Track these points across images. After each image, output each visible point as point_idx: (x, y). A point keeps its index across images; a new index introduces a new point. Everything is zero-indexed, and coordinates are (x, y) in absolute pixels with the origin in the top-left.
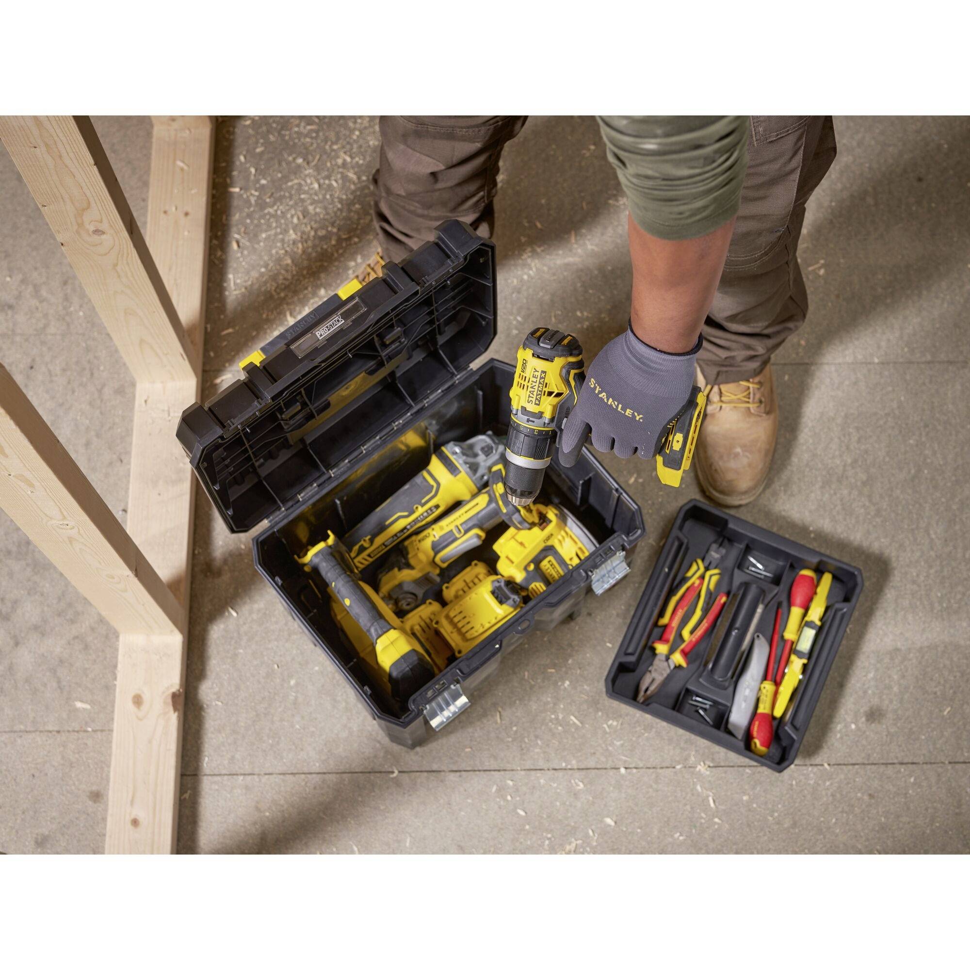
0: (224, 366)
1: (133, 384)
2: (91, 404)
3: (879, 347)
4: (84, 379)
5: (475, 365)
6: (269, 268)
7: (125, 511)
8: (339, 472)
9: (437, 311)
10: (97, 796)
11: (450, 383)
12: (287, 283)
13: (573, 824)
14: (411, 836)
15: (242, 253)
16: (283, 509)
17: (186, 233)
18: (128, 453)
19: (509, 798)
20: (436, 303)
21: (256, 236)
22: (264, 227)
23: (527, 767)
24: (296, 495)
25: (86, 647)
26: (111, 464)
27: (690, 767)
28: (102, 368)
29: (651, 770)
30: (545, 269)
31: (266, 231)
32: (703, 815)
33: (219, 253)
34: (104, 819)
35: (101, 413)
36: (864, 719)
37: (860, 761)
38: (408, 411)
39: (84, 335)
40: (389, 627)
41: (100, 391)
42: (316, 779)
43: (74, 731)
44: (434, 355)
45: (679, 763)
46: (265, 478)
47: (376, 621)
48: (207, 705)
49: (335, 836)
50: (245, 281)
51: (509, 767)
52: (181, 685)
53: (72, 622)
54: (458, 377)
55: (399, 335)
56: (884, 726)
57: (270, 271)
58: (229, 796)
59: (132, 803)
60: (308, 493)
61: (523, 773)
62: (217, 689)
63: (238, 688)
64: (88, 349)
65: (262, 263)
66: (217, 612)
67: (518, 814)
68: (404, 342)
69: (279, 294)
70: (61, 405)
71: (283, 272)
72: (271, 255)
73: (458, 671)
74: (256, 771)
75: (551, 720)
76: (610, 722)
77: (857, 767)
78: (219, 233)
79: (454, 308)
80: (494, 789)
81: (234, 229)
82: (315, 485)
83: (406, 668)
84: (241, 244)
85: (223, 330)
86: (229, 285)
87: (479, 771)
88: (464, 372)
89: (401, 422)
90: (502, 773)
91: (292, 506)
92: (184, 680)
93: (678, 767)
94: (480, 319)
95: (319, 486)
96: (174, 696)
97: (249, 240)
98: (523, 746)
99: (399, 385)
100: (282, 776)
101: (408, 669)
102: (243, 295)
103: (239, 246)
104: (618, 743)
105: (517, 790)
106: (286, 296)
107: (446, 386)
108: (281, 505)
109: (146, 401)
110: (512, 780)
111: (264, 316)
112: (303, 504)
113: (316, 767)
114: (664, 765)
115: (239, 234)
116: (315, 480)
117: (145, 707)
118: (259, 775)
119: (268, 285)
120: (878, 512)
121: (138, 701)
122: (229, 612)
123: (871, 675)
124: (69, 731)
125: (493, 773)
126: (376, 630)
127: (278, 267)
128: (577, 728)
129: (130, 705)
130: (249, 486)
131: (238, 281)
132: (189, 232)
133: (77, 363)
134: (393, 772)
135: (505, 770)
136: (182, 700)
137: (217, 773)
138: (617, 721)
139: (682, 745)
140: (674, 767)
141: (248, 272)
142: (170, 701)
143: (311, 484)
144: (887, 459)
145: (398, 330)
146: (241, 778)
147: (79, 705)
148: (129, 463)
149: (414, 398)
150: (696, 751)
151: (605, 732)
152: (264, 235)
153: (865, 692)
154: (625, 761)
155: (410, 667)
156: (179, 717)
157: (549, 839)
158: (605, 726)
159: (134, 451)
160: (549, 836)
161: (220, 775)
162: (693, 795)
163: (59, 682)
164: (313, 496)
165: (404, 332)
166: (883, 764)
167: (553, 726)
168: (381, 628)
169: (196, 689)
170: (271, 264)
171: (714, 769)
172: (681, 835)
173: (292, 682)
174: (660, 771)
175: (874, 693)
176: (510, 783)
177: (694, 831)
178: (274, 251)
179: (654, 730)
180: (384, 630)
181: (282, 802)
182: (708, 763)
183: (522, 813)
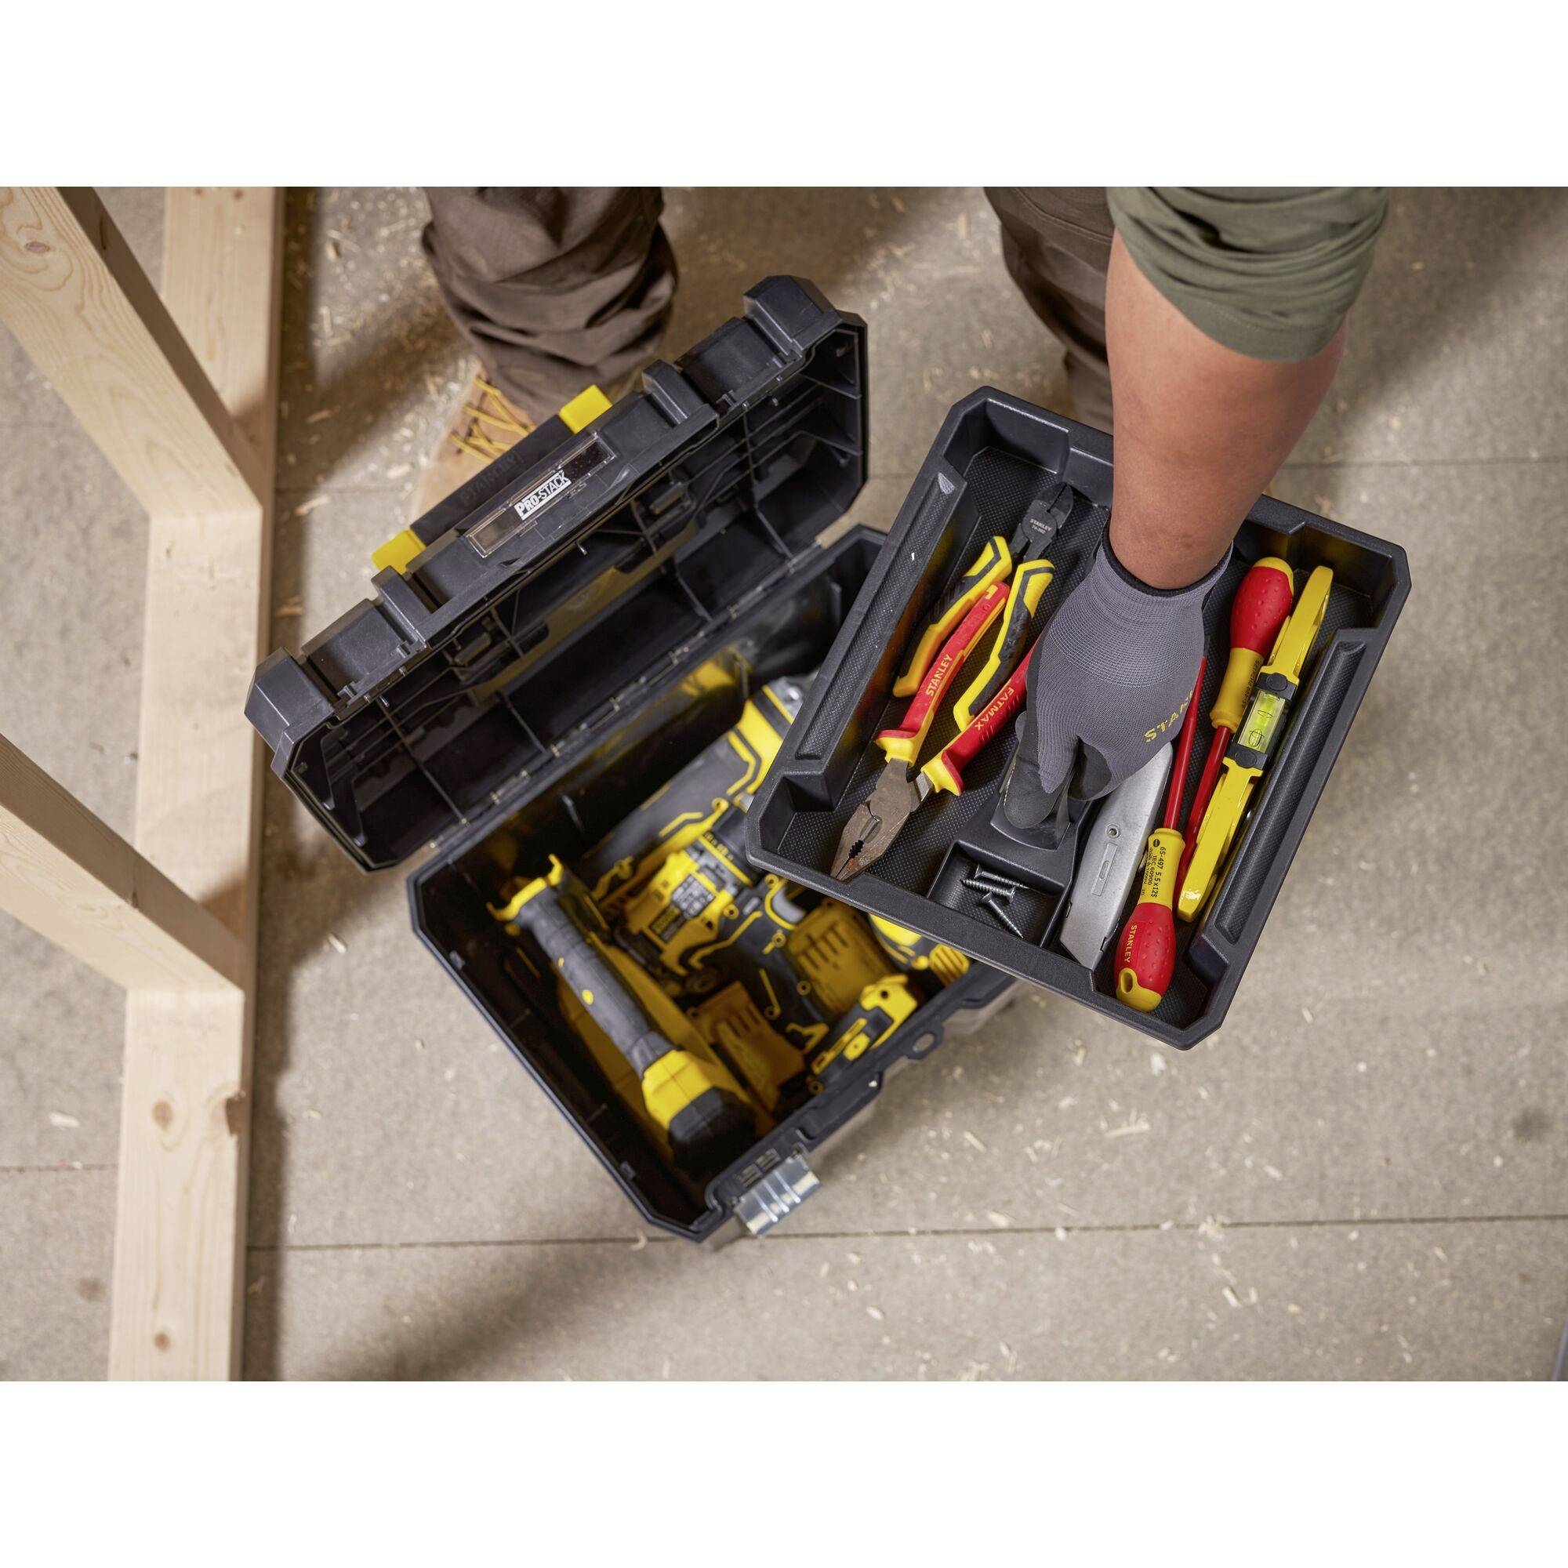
0: (314, 482)
1: (145, 519)
2: (69, 556)
3: (1539, 430)
4: (56, 510)
5: (825, 539)
6: (396, 293)
7: (135, 756)
8: (569, 749)
9: (753, 444)
10: (94, 1289)
11: (777, 575)
12: (428, 322)
13: (970, 1334)
14: (671, 1359)
15: (345, 267)
16: (464, 821)
17: (238, 231)
18: (138, 647)
19: (852, 1286)
20: (751, 431)
21: (370, 233)
22: (385, 217)
23: (885, 1229)
24: (488, 794)
25: (69, 1013)
26: (107, 668)
27: (1188, 1226)
28: (88, 488)
29: (1115, 1233)
30: (912, 288)
31: (389, 224)
32: (1212, 1315)
33: (302, 267)
34: (106, 1332)
35: (89, 573)
36: (1510, 1134)
37: (1503, 1212)
38: (698, 629)
39: (52, 425)
40: (666, 1046)
41: (85, 532)
42: (495, 1254)
43: (49, 1168)
44: (746, 521)
45: (1166, 1218)
46: (427, 763)
47: (642, 1035)
48: (294, 1119)
49: (533, 1359)
50: (352, 320)
51: (851, 1228)
52: (243, 1084)
53: (43, 964)
54: (795, 561)
55: (680, 495)
56: (1549, 1147)
57: (398, 299)
58: (335, 1286)
59: (156, 1304)
60: (509, 790)
61: (878, 1239)
62: (310, 1089)
63: (349, 1086)
64: (62, 453)
65: (381, 284)
66: (308, 945)
67: (869, 1316)
68: (689, 507)
69: (413, 343)
70: (14, 558)
71: (421, 301)
72: (399, 270)
73: (799, 1133)
74: (386, 1239)
75: (929, 1141)
76: (1039, 1144)
77: (1498, 1223)
78: (302, 230)
79: (786, 435)
80: (825, 1269)
81: (329, 222)
82: (524, 773)
83: (700, 1122)
84: (343, 250)
85: (311, 413)
86: (321, 328)
87: (797, 1236)
88: (806, 552)
89: (686, 649)
90: (839, 1240)
91: (481, 815)
92: (249, 1073)
93: (1166, 1226)
94: (837, 455)
95: (531, 774)
96: (230, 1105)
97: (358, 242)
98: (878, 1188)
99: (682, 582)
100: (432, 1250)
101: (703, 1124)
102: (347, 345)
103: (338, 253)
104: (1053, 1183)
105: (867, 1272)
106: (428, 347)
107: (770, 580)
108: (459, 814)
109: (168, 552)
110: (857, 1253)
111: (388, 386)
112: (502, 811)
113: (497, 1231)
114: (1140, 1222)
115: (338, 229)
116: (524, 765)
117: (176, 1126)
118: (390, 1247)
119: (395, 326)
120: (1538, 744)
121: (163, 1114)
122: (331, 946)
123: (1524, 1051)
124: (40, 1169)
125: (821, 1240)
126: (642, 1053)
127: (412, 292)
128: (977, 1155)
129: (150, 1124)
130: (396, 780)
131: (339, 320)
132: (244, 228)
133: (43, 478)
134: (636, 1240)
135: (844, 1234)
136: (245, 1111)
137: (311, 1243)
138: (1053, 1141)
139: (1173, 1184)
140: (1157, 1227)
141: (356, 303)
142: (221, 1113)
143: (517, 773)
144: (1555, 643)
145: (678, 487)
146: (357, 1253)
147: (58, 1120)
148: (139, 667)
149: (711, 607)
150: (1200, 1197)
151: (1029, 1163)
152: (384, 232)
153: (1513, 1083)
154: (1067, 1217)
155: (709, 1120)
156: (239, 1144)
157: (927, 1362)
158: (1029, 1151)
159: (148, 645)
160: (927, 1356)
161: (318, 1247)
162: (1192, 1278)
163: (20, 1077)
164: (520, 796)
165: (690, 487)
166: (1547, 1217)
167: (932, 1152)
168: (652, 1050)
169: (271, 1088)
170: (399, 287)
171: (1232, 1231)
172: (1172, 1353)
173: (450, 1074)
174: (1131, 1234)
175: (1530, 1086)
176: (854, 1259)
177: (1195, 1343)
178: (404, 263)
179: (1120, 1158)
180: (659, 1053)
181: (434, 1297)
182: (1221, 1218)
183: (875, 1314)
